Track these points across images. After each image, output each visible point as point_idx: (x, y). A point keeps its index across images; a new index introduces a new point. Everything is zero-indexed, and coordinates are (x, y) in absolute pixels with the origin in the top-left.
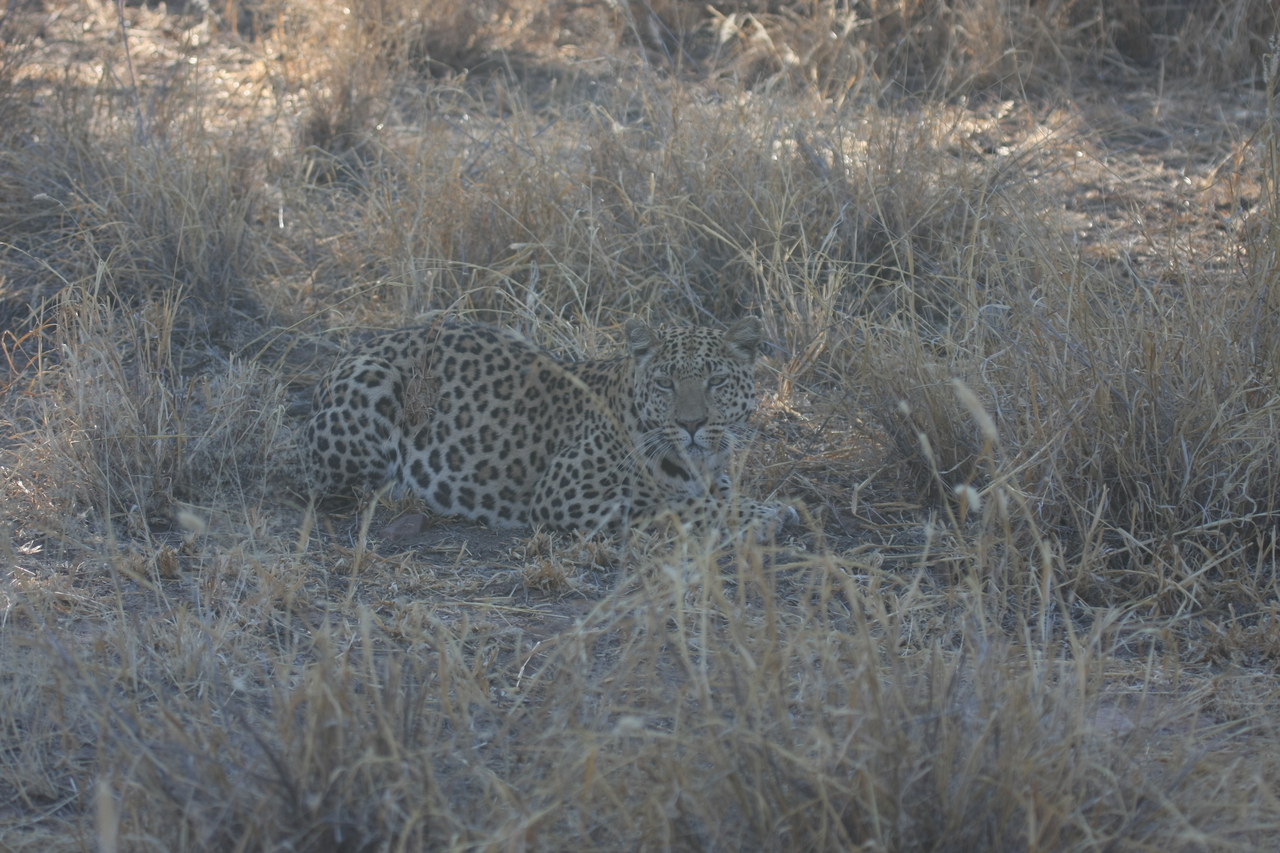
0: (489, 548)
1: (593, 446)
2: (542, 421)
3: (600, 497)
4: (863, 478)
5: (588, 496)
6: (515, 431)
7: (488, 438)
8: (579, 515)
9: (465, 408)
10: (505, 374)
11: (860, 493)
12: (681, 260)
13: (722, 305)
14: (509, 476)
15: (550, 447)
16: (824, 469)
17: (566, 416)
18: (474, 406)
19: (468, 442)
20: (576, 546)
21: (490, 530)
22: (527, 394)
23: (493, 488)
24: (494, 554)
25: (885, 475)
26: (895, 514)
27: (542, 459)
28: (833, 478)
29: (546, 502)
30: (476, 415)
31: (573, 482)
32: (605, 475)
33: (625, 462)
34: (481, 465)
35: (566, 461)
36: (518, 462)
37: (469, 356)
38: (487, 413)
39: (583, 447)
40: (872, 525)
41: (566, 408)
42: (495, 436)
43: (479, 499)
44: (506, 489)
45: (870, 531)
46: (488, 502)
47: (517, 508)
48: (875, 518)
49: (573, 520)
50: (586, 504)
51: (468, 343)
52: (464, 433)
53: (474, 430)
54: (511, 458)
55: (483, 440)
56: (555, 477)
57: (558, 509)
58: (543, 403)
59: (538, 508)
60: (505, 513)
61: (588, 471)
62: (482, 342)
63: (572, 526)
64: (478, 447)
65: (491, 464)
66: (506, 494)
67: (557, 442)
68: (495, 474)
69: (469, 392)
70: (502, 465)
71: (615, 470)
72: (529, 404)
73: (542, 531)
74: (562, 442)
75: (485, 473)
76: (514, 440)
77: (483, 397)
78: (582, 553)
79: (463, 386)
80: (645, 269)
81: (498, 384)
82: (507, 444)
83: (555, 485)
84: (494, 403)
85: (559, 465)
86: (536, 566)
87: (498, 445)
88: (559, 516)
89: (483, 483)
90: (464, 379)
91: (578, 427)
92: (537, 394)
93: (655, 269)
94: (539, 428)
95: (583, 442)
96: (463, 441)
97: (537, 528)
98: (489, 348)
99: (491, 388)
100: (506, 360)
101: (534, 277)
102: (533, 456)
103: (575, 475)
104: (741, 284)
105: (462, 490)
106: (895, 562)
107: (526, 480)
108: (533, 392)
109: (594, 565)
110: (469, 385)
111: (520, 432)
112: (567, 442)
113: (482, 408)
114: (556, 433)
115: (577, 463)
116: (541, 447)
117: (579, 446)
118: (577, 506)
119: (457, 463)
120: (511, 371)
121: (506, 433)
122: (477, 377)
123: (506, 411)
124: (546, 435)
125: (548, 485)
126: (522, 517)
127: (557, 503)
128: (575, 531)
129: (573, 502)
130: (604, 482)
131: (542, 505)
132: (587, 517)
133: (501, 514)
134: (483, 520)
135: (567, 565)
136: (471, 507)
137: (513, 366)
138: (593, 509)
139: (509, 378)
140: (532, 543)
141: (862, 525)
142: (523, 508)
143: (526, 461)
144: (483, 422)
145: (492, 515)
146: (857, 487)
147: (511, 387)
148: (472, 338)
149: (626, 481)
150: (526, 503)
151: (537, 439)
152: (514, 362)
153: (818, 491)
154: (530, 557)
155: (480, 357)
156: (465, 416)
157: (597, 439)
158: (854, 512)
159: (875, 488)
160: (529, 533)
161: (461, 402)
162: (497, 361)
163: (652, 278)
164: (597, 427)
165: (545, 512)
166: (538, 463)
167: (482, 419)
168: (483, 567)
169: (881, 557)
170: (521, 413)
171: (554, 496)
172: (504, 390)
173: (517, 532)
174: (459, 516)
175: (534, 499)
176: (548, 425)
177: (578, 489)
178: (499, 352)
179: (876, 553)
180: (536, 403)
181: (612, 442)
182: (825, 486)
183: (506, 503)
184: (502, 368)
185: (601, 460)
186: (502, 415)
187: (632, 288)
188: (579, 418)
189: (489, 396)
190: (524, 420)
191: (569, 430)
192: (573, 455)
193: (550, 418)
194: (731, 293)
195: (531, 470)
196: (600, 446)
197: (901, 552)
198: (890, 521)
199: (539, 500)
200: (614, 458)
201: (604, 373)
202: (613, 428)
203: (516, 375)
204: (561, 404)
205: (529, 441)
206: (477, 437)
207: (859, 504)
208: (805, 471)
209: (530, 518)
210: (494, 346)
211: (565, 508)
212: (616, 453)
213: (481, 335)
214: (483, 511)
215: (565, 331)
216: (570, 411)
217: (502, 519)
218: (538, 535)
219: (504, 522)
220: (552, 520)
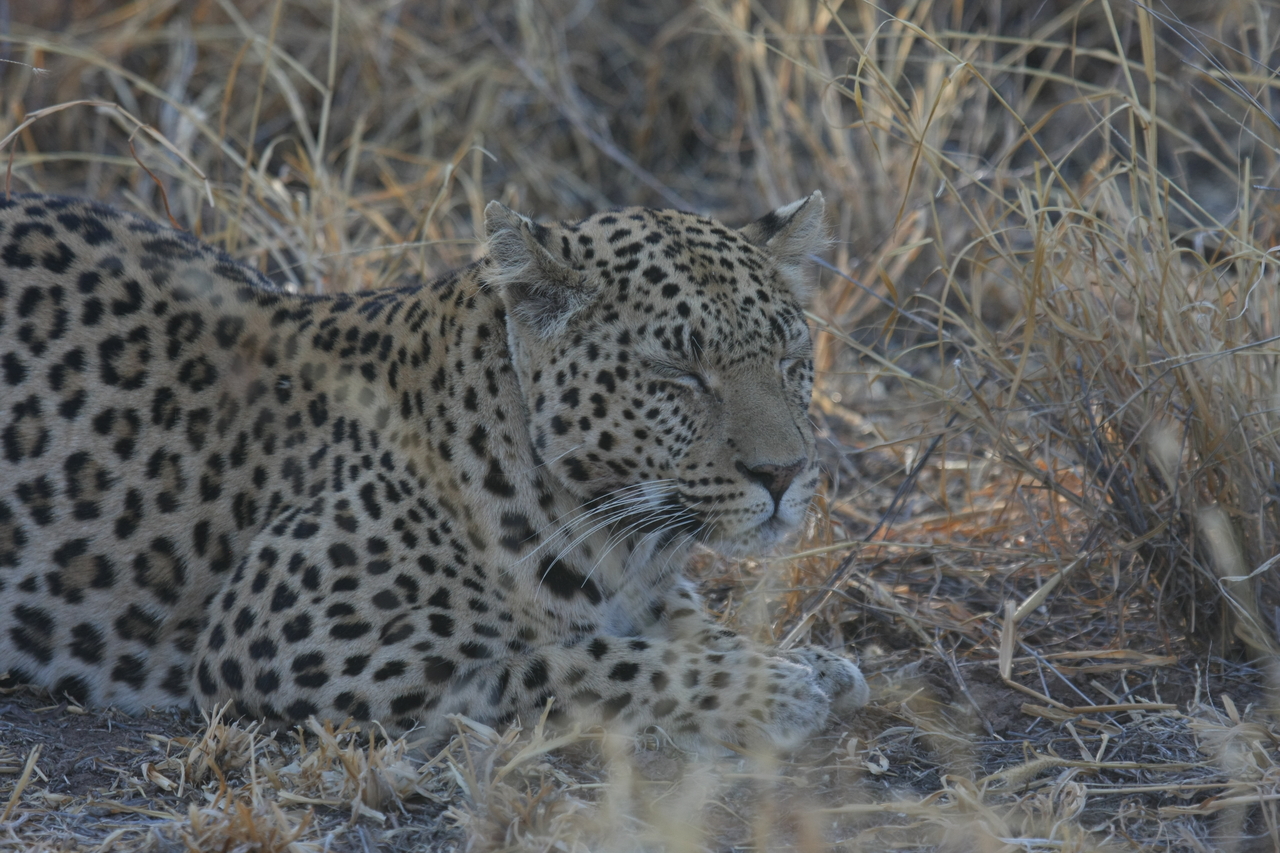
0: (90, 761)
1: (357, 508)
2: (219, 444)
3: (374, 635)
4: (1025, 585)
5: (341, 633)
6: (154, 467)
7: (88, 483)
8: (320, 680)
9: (29, 408)
10: (130, 323)
11: (1020, 625)
12: (551, 20)
13: (653, 135)
14: (141, 581)
15: (244, 510)
16: (925, 559)
17: (283, 434)
18: (51, 402)
19: (35, 493)
20: (313, 759)
21: (91, 715)
22: (185, 375)
23: (100, 609)
24: (104, 777)
25: (1080, 579)
26: (1108, 679)
27: (224, 540)
28: (951, 584)
29: (236, 647)
30: (57, 425)
31: (305, 599)
32: (386, 582)
33: (444, 554)
34: (69, 552)
35: (286, 545)
36: (162, 545)
37: (39, 277)
38: (84, 420)
39: (330, 511)
40: (1051, 708)
41: (283, 412)
42: (103, 481)
43: (63, 636)
44: (134, 612)
45: (1047, 723)
46: (86, 643)
47: (161, 659)
48: (1057, 689)
49: (305, 693)
50: (337, 653)
51: (36, 245)
52: (26, 471)
53: (53, 466)
54: (143, 537)
55: (73, 490)
56: (259, 584)
57: (265, 665)
58: (224, 399)
59: (215, 661)
60: (130, 672)
61: (343, 572)
62: (74, 241)
63: (302, 710)
64: (62, 506)
65: (94, 550)
66: (133, 623)
67: (264, 498)
68: (104, 575)
69: (38, 368)
70: (122, 554)
71: (412, 569)
72: (188, 400)
73: (227, 720)
74: (276, 498)
75: (80, 572)
76: (151, 490)
77: (74, 381)
78: (328, 776)
79: (24, 354)
80: (460, 43)
81: (110, 347)
82: (133, 499)
83: (260, 604)
84: (102, 396)
85: (269, 556)
86: (214, 811)
87: (113, 503)
88: (268, 682)
89: (74, 597)
90: (25, 334)
91: (316, 459)
92: (211, 376)
93: (489, 43)
94: (215, 462)
95: (330, 497)
96: (23, 492)
97: (213, 711)
98: (90, 256)
99: (93, 359)
100: (133, 288)
101: (182, 62)
102: (201, 532)
103: (311, 580)
104: (701, 84)
105: (20, 612)
106: (1114, 800)
107: (185, 591)
108: (199, 372)
109: (358, 806)
110: (38, 349)
111: (167, 470)
112: (288, 496)
113: (70, 409)
114: (260, 477)
115: (315, 550)
116: (221, 512)
117: (318, 508)
118: (316, 658)
119: (8, 546)
120: (143, 317)
121: (131, 475)
122: (59, 330)
123: (131, 417)
124: (235, 480)
125: (240, 603)
126: (174, 683)
127: (263, 649)
128: (313, 723)
129: (304, 647)
130: (383, 600)
131: (225, 653)
132: (338, 684)
133: (118, 675)
134: (74, 688)
135: (290, 807)
136: (44, 656)
137: (148, 303)
138: (355, 665)
139: (139, 334)
140: (200, 751)
141: (1027, 707)
142: (176, 658)
143: (184, 544)
144: (75, 444)
145: (98, 678)
146: (1014, 610)
147: (145, 356)
148: (48, 231)
149: (441, 598)
150: (185, 646)
151: (209, 492)
152: (152, 294)
153: (911, 619)
154: (198, 783)
155: (68, 280)
156: (28, 429)
157: (367, 493)
158: (1006, 673)
159: (1054, 610)
160: (190, 723)
161: (19, 394)
162: (110, 290)
163: (481, 66)
164: (367, 462)
165: (232, 671)
166: (213, 549)
167: (72, 436)
168: (78, 812)
169: (1081, 790)
170: (170, 424)
171: (255, 632)
172: (125, 364)
173: (159, 720)
174: (17, 676)
175: (204, 638)
176: (238, 457)
177: (318, 614)
178: (116, 269)
179: (1066, 780)
180: (208, 398)
181: (407, 504)
182: (932, 605)
183: (133, 648)
184: (121, 309)
185: (377, 545)
186: (120, 428)
187: (426, 93)
188: (317, 437)
189: (89, 379)
190: (175, 440)
191: (291, 470)
192: (306, 531)
193: (242, 437)
194: (676, 104)
195: (197, 567)
196: (374, 511)
197: (1130, 779)
198: (1098, 697)
199: (218, 640)
200: (410, 540)
201: (378, 324)
202: (411, 469)
203: (157, 326)
204: (269, 401)
205: (190, 495)
206: (59, 481)
207: (1018, 653)
208: (879, 568)
209: (193, 685)
210: (103, 251)
211: (283, 661)
212: (420, 530)
213: (71, 223)
214: (75, 667)
215: (272, 207)
216: (294, 420)
217: (122, 687)
218: (216, 732)
219: (125, 694)
220: (250, 693)
